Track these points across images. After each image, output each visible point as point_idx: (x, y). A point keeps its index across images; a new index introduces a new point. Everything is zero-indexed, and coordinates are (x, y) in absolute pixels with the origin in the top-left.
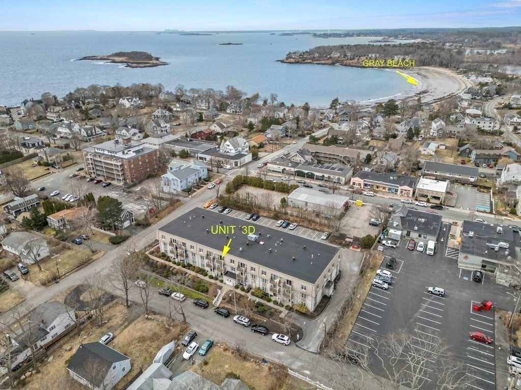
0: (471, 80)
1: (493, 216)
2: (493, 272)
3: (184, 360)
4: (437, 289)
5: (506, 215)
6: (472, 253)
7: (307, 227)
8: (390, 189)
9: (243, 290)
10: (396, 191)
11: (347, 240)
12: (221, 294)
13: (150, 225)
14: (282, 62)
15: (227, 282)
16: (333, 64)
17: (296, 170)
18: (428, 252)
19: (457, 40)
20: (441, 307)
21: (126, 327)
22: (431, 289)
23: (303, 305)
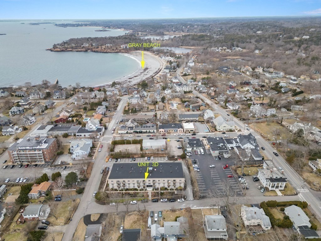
0: (163, 59)
1: (211, 133)
2: (223, 154)
3: (156, 221)
4: (212, 166)
5: (214, 132)
6: (215, 150)
7: (157, 157)
8: (174, 131)
9: (156, 190)
10: (177, 131)
11: (175, 157)
12: (150, 194)
13: (88, 179)
14: (51, 50)
15: (148, 190)
16: (86, 51)
17: (133, 131)
18: (202, 154)
19: (143, 30)
20: (216, 171)
21: (124, 221)
22: (211, 166)
23: (180, 187)
